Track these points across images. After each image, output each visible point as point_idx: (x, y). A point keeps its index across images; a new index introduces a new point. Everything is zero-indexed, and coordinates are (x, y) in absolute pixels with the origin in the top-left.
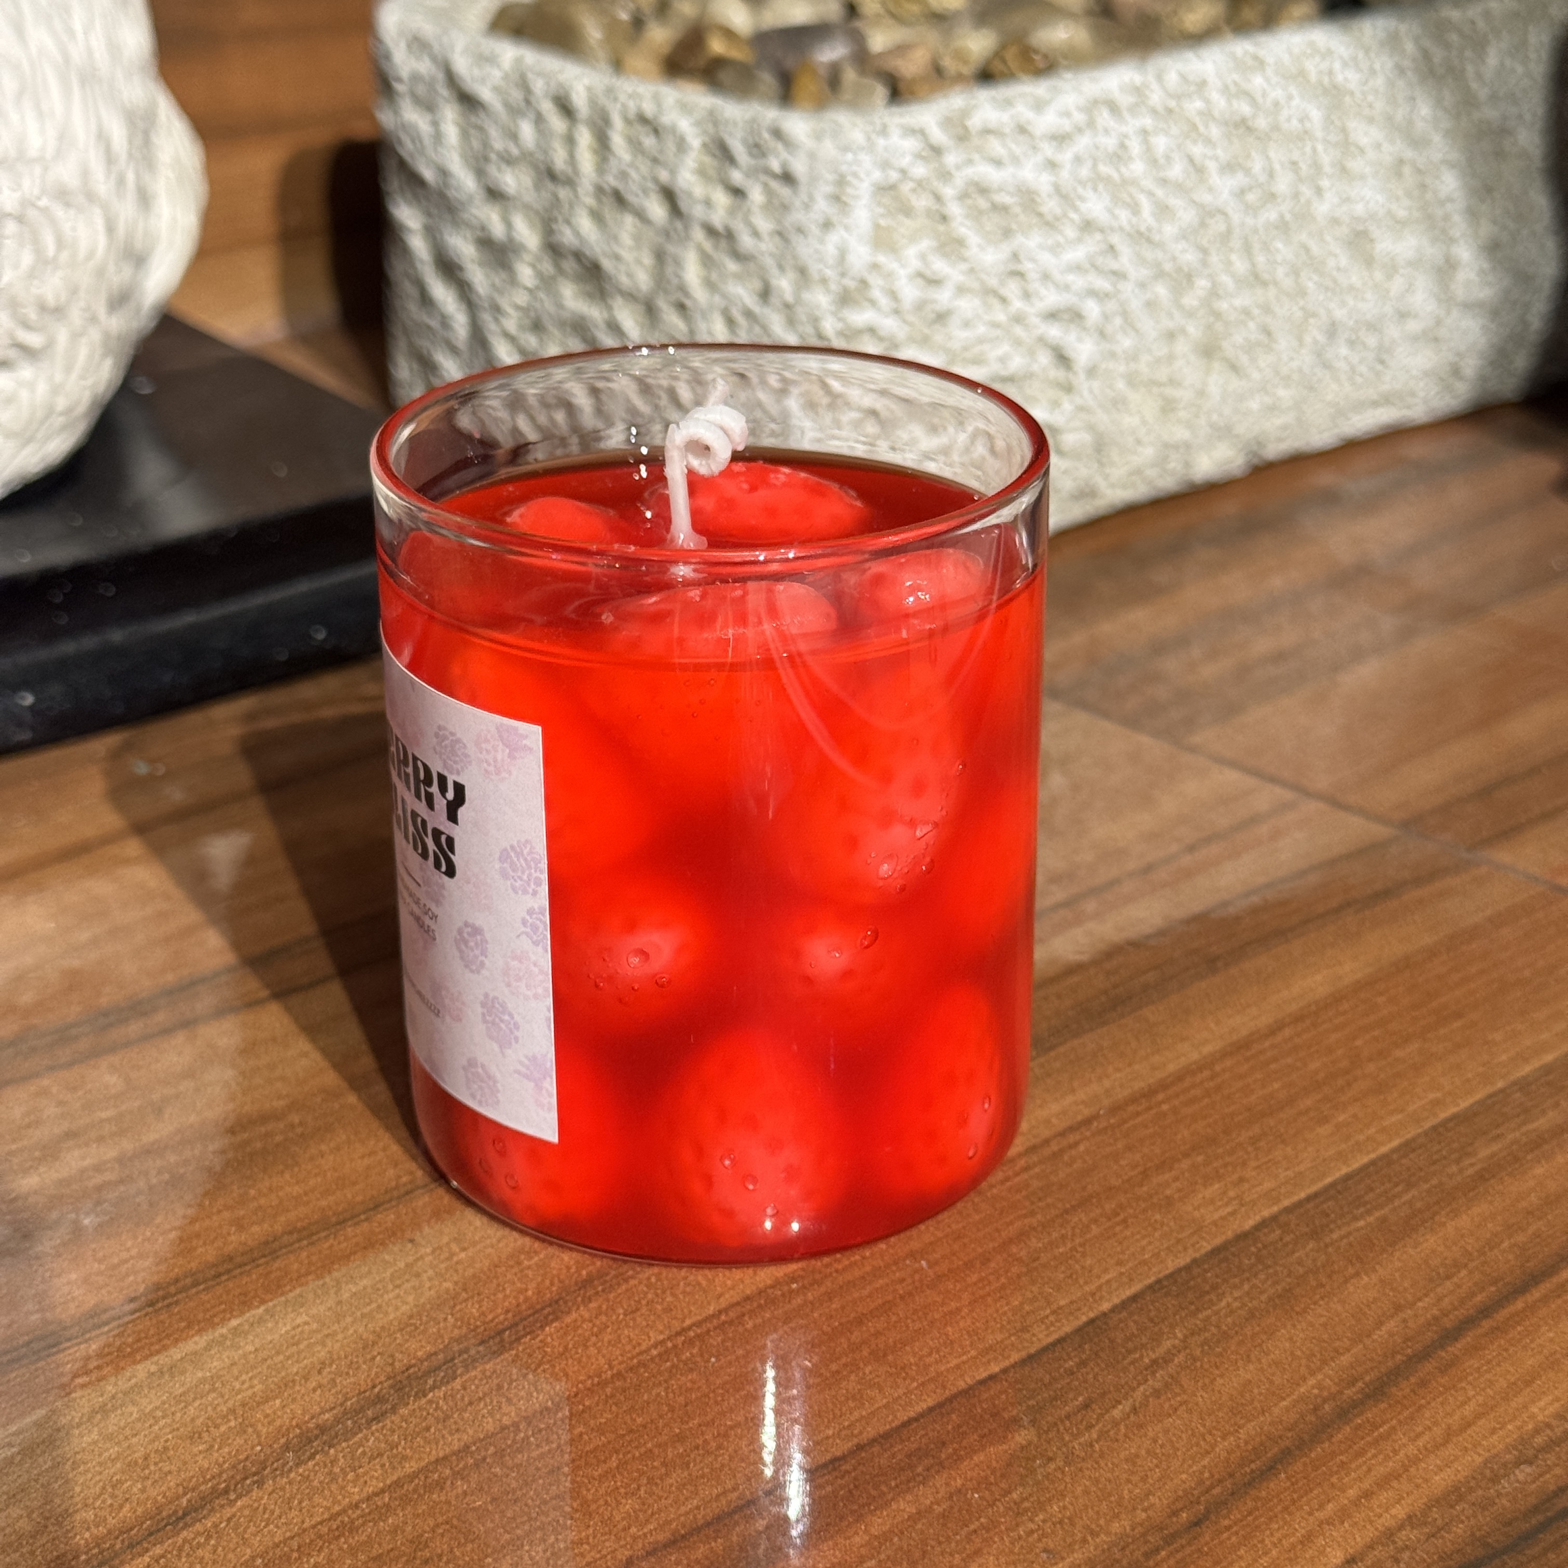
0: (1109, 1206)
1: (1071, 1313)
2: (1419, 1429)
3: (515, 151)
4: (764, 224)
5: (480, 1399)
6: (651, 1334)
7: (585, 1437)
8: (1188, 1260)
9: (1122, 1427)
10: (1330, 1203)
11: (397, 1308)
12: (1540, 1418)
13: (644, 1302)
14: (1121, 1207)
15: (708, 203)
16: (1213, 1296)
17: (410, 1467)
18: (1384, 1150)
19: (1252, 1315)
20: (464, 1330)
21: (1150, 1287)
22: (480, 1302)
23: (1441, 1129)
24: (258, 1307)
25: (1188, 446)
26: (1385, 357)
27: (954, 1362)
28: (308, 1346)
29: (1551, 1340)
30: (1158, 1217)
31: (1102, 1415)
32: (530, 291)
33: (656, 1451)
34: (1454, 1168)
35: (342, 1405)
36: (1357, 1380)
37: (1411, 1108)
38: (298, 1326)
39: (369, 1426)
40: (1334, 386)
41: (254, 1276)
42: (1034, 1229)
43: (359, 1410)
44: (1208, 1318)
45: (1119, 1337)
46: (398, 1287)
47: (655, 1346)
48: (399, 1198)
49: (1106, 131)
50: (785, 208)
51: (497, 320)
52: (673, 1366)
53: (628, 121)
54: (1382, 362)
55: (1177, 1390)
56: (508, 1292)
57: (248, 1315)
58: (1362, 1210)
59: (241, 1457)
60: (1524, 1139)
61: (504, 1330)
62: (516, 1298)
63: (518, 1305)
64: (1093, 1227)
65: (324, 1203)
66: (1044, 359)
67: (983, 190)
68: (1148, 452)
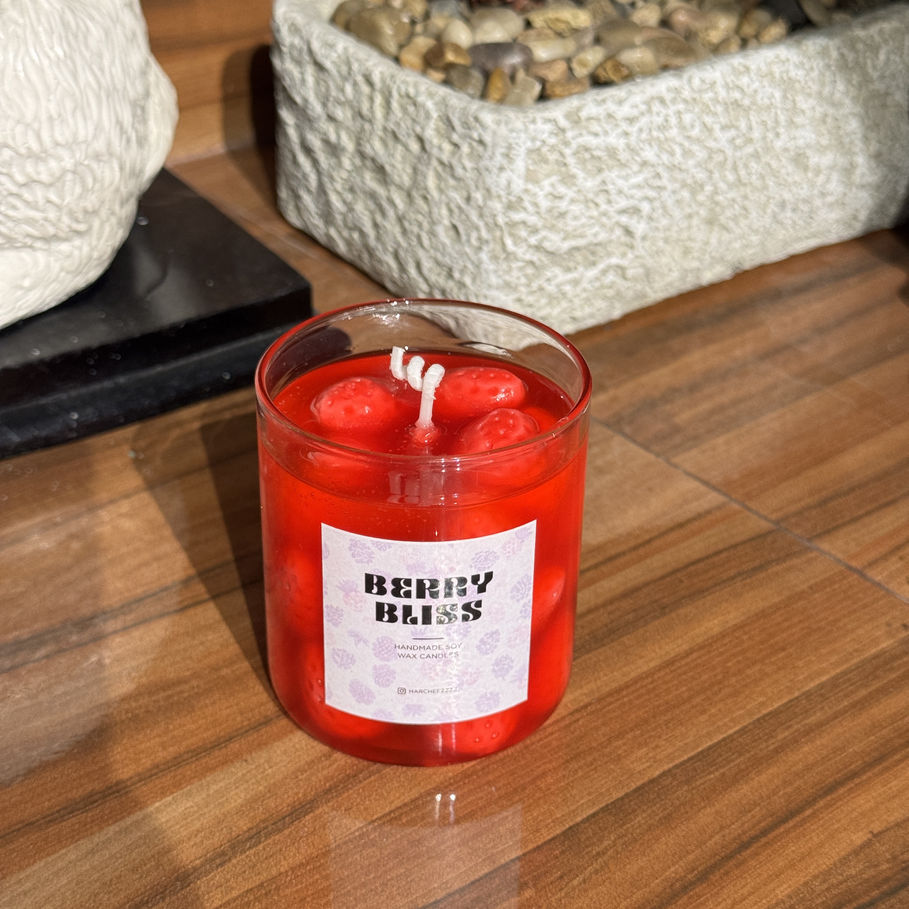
0: (589, 759)
1: (562, 822)
2: (720, 900)
3: (343, 99)
4: (469, 165)
5: (271, 856)
6: (357, 823)
7: (319, 881)
8: (623, 793)
9: (577, 890)
10: (699, 763)
11: (235, 801)
12: (780, 897)
13: (355, 804)
14: (595, 760)
15: (440, 148)
16: (632, 816)
17: (235, 893)
18: (731, 732)
19: (650, 829)
20: (267, 815)
21: (602, 809)
22: (276, 799)
23: (762, 721)
24: (169, 796)
25: (698, 269)
26: (813, 215)
27: (501, 848)
28: (192, 821)
29: (793, 852)
30: (612, 767)
31: (568, 883)
32: (349, 171)
33: (352, 892)
34: (764, 745)
35: (205, 855)
36: (694, 870)
37: (749, 707)
38: (188, 808)
39: (217, 869)
40: (784, 232)
41: (169, 777)
42: (550, 771)
43: (213, 860)
44: (627, 830)
45: (583, 837)
46: (237, 788)
47: (357, 830)
48: (242, 734)
49: (658, 114)
50: (480, 157)
51: (331, 183)
52: (365, 842)
53: (400, 96)
54: (811, 218)
55: (606, 871)
56: (290, 794)
57: (164, 800)
58: (714, 768)
59: (156, 883)
60: (802, 729)
61: (286, 816)
62: (293, 798)
63: (294, 802)
64: (580, 771)
65: (205, 735)
66: (618, 232)
67: (587, 149)
68: (676, 275)
